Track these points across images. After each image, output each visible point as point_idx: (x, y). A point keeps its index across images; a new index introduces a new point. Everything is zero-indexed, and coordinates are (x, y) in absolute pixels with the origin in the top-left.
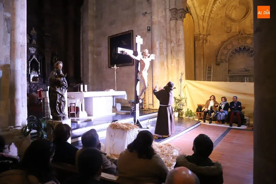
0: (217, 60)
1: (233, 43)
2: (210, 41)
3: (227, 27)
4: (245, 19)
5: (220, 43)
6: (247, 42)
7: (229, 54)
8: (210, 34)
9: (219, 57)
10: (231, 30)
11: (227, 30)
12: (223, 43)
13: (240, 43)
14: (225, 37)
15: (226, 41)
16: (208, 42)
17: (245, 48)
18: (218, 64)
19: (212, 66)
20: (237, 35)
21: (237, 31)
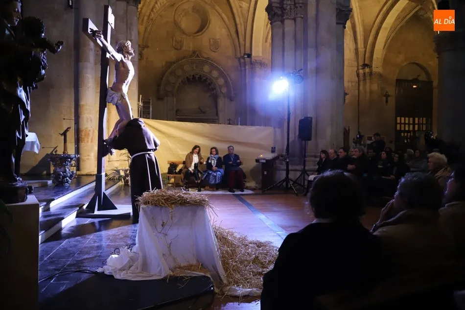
0: (158, 91)
1: (185, 67)
2: (147, 59)
3: (176, 41)
4: (201, 34)
5: (164, 64)
6: (204, 70)
7: (177, 85)
8: (148, 47)
9: (162, 87)
10: (181, 47)
11: (175, 45)
12: (169, 64)
13: (195, 68)
14: (172, 55)
15: (174, 63)
16: (145, 59)
17: (200, 78)
18: (160, 98)
19: (151, 101)
20: (191, 56)
21: (191, 50)
